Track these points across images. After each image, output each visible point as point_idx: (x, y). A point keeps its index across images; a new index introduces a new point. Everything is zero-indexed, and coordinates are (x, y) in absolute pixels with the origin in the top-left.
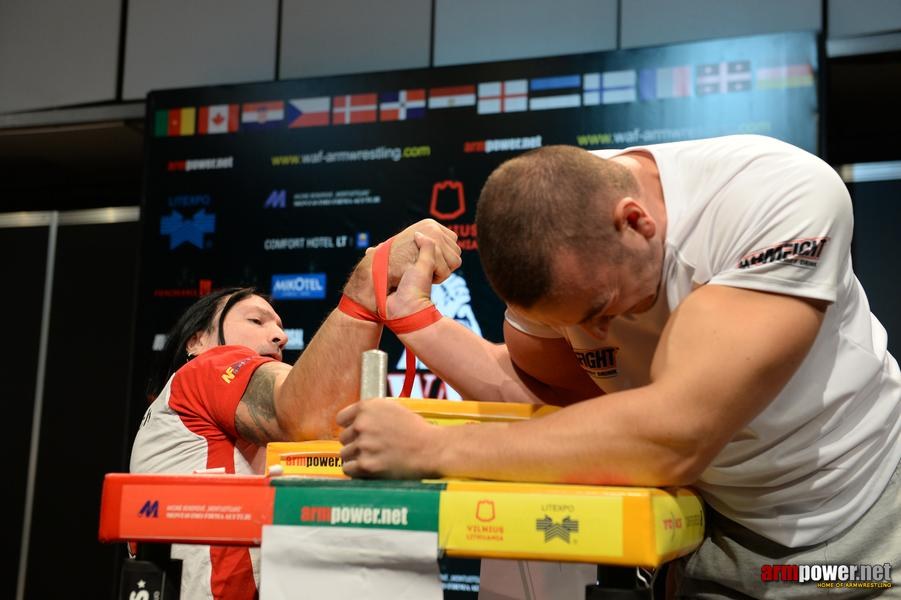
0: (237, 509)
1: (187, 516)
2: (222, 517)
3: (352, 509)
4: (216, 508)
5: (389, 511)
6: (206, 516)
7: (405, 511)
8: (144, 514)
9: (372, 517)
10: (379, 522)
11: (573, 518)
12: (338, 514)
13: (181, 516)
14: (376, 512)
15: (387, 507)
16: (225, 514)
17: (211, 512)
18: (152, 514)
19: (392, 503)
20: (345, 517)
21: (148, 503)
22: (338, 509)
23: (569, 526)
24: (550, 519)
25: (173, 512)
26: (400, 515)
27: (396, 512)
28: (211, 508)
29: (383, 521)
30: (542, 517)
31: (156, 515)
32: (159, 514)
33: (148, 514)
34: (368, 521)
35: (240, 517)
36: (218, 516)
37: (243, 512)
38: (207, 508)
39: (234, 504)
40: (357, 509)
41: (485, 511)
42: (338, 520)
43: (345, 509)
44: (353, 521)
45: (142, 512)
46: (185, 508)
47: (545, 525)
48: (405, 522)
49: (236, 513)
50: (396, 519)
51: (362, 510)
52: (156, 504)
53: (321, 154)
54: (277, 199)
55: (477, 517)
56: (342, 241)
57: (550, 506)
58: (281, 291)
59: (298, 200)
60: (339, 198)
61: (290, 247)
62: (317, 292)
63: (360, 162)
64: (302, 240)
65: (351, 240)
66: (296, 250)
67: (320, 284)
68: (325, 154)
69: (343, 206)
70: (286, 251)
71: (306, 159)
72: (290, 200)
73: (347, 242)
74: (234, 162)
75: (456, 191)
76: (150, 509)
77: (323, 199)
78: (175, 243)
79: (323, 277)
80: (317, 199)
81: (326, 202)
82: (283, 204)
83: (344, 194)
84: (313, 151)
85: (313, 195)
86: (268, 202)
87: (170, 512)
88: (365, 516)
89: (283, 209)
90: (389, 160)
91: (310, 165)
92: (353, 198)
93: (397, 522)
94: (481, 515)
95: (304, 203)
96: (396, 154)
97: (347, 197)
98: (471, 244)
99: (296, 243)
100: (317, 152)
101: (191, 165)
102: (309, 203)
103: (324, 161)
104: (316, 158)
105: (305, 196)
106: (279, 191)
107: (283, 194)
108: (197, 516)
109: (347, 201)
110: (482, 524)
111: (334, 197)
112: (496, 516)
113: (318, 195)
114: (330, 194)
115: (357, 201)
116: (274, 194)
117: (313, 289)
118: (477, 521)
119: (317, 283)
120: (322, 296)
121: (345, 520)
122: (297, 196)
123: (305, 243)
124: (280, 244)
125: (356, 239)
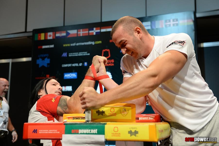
0: (56, 131)
1: (44, 133)
2: (52, 133)
3: (84, 130)
4: (51, 131)
5: (93, 130)
6: (49, 132)
7: (96, 130)
8: (34, 132)
9: (89, 131)
10: (90, 133)
11: (137, 131)
12: (80, 131)
13: (43, 133)
14: (90, 130)
15: (92, 129)
16: (53, 132)
17: (50, 132)
18: (36, 132)
19: (93, 128)
20: (82, 132)
21: (35, 130)
22: (80, 130)
23: (136, 132)
24: (131, 131)
25: (41, 132)
26: (95, 131)
27: (94, 130)
28: (50, 131)
29: (91, 132)
30: (130, 130)
31: (36, 133)
32: (37, 132)
33: (35, 133)
34: (88, 133)
35: (57, 132)
36: (51, 132)
37: (58, 131)
38: (49, 131)
39: (55, 130)
40: (85, 130)
41: (116, 129)
42: (80, 133)
43: (82, 130)
44: (84, 133)
45: (33, 132)
46: (44, 131)
47: (130, 132)
48: (97, 133)
49: (56, 132)
50: (94, 132)
51: (86, 130)
52: (36, 130)
53: (75, 43)
54: (65, 55)
55: (114, 131)
56: (81, 64)
57: (131, 128)
58: (66, 77)
59: (70, 55)
60: (80, 54)
61: (68, 66)
62: (75, 77)
63: (85, 45)
64: (71, 64)
65: (83, 64)
66: (70, 67)
67: (76, 75)
68: (76, 44)
69: (81, 56)
70: (67, 67)
71: (72, 45)
72: (68, 55)
73: (82, 64)
74: (54, 46)
75: (108, 52)
76: (35, 131)
77: (76, 54)
78: (40, 66)
79: (76, 73)
80: (74, 54)
81: (77, 55)
82: (66, 56)
83: (81, 53)
84: (73, 43)
85: (73, 54)
86: (63, 55)
87: (40, 132)
88: (87, 131)
89: (66, 57)
90: (92, 45)
91: (73, 46)
92: (83, 54)
93: (95, 133)
94: (115, 130)
95: (71, 55)
96: (93, 43)
97: (82, 54)
98: (112, 64)
99: (70, 65)
100: (74, 43)
101: (44, 47)
102: (72, 55)
103: (76, 45)
104: (74, 44)
105: (72, 54)
106: (65, 53)
107: (66, 53)
108: (47, 133)
109: (82, 55)
110: (115, 133)
111: (78, 54)
112: (119, 130)
113: (75, 53)
114: (78, 53)
115: (84, 55)
116: (64, 53)
117: (74, 76)
118: (114, 132)
119: (75, 75)
120: (76, 78)
121: (82, 133)
122: (69, 54)
123: (72, 65)
124: (66, 65)
125: (84, 64)
